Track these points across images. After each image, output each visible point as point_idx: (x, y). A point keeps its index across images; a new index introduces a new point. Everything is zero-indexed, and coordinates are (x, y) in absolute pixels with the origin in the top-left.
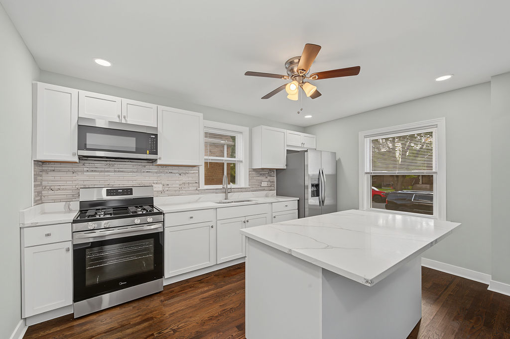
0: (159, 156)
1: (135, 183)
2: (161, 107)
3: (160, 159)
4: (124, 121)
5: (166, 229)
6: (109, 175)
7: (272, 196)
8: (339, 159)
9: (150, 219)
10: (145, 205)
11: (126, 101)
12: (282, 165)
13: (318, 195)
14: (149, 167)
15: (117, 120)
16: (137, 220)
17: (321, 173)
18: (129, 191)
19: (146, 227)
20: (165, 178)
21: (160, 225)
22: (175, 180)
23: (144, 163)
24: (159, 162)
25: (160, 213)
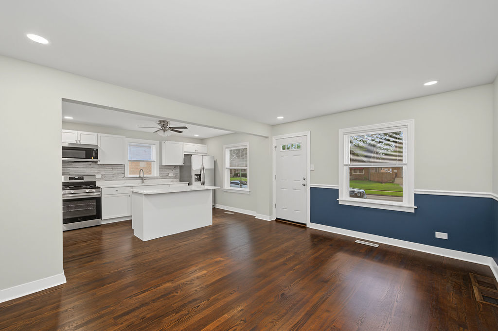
0: (99, 159)
1: (85, 174)
2: (99, 134)
3: (99, 161)
4: (79, 143)
5: (102, 196)
6: (69, 170)
7: (177, 182)
9: (94, 190)
10: (92, 185)
11: (80, 132)
12: (181, 163)
13: (200, 181)
14: (93, 165)
15: (75, 143)
16: (87, 191)
17: (202, 169)
18: (82, 178)
19: (91, 194)
20: (103, 171)
21: (99, 193)
22: (109, 172)
23: (91, 163)
24: (99, 163)
25: (99, 188)
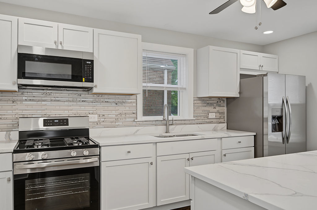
0: (95, 84)
1: (71, 113)
2: (97, 31)
3: (96, 86)
4: (60, 48)
5: (102, 164)
6: (46, 105)
7: (222, 130)
8: (310, 85)
9: (86, 152)
10: (81, 137)
11: (62, 25)
12: (234, 93)
13: (281, 130)
14: (85, 95)
15: (54, 47)
16: (74, 153)
17: (285, 102)
18: (64, 122)
19: (82, 161)
20: (101, 108)
21: (96, 159)
23: (80, 92)
24: (95, 90)
25: (96, 146)
